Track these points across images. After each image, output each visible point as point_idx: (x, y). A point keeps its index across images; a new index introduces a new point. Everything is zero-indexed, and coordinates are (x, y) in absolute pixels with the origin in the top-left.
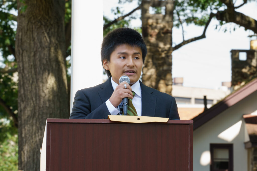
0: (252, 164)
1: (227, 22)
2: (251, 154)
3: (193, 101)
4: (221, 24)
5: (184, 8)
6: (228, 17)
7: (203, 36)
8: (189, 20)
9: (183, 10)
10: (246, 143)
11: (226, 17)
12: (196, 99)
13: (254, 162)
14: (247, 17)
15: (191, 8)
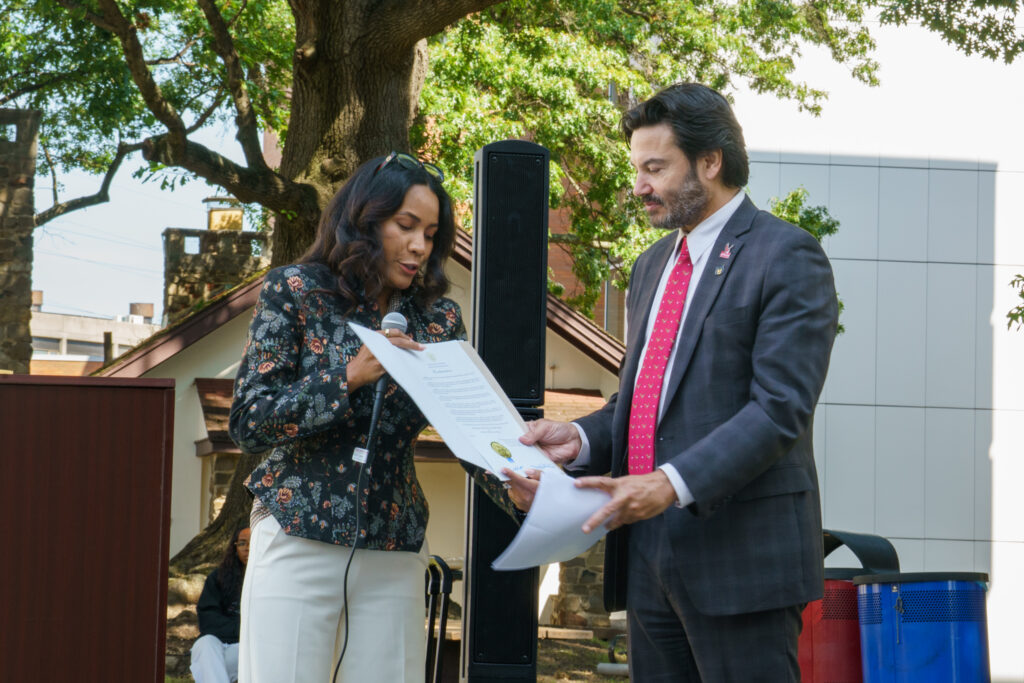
0: (212, 491)
1: (168, 163)
2: (210, 468)
3: (64, 346)
4: (154, 167)
5: (60, 129)
6: (169, 152)
7: (102, 197)
8: (69, 160)
9: (57, 135)
10: (199, 444)
11: (165, 154)
12: (70, 342)
13: (216, 487)
14: (215, 155)
15: (74, 129)
